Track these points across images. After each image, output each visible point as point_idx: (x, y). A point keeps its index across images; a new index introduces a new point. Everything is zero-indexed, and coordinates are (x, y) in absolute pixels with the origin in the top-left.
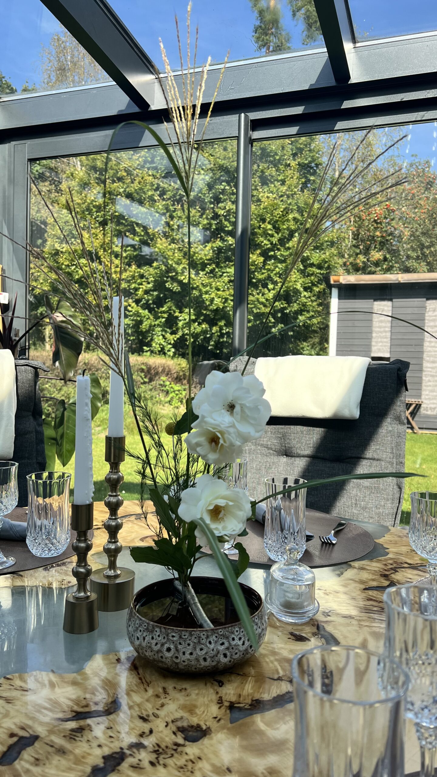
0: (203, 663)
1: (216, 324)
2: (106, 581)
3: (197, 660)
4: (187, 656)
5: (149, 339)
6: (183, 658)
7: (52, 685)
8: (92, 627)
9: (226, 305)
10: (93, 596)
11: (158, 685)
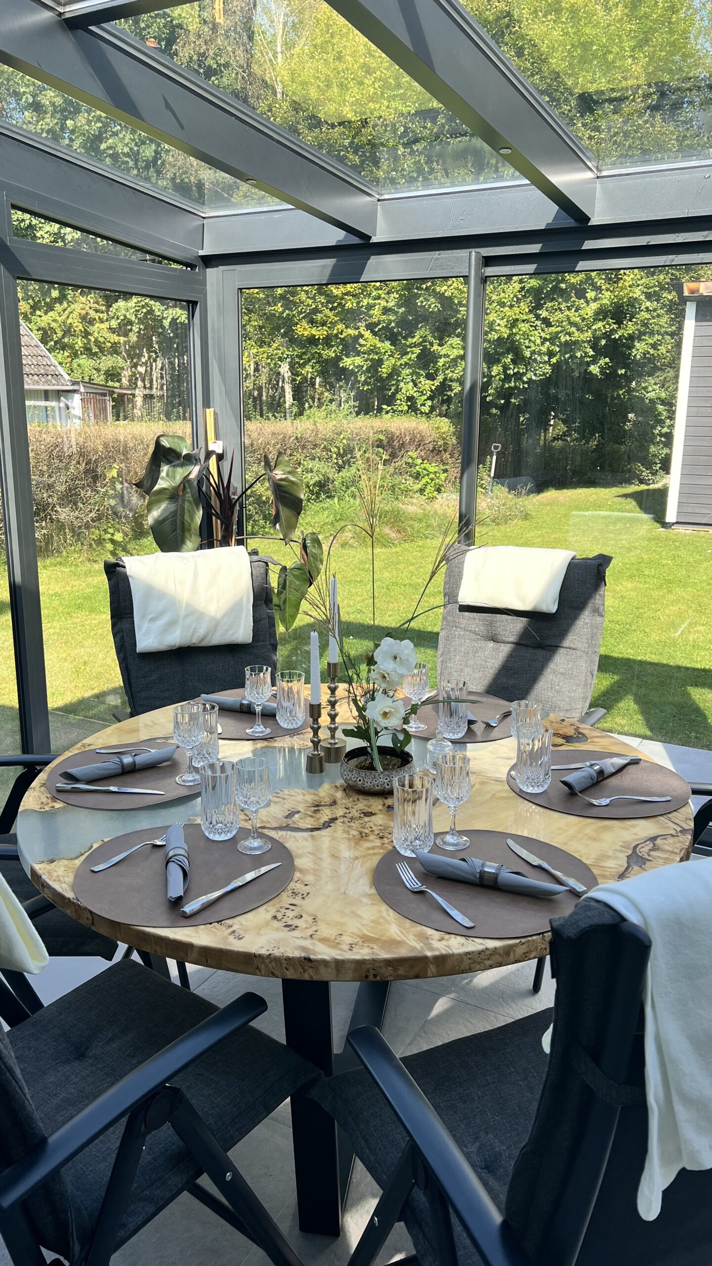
0: (377, 788)
1: (498, 361)
2: (329, 746)
3: (374, 786)
4: (369, 784)
5: (393, 388)
6: (366, 784)
7: (304, 795)
8: (321, 771)
9: (514, 331)
10: (322, 754)
11: (356, 797)
